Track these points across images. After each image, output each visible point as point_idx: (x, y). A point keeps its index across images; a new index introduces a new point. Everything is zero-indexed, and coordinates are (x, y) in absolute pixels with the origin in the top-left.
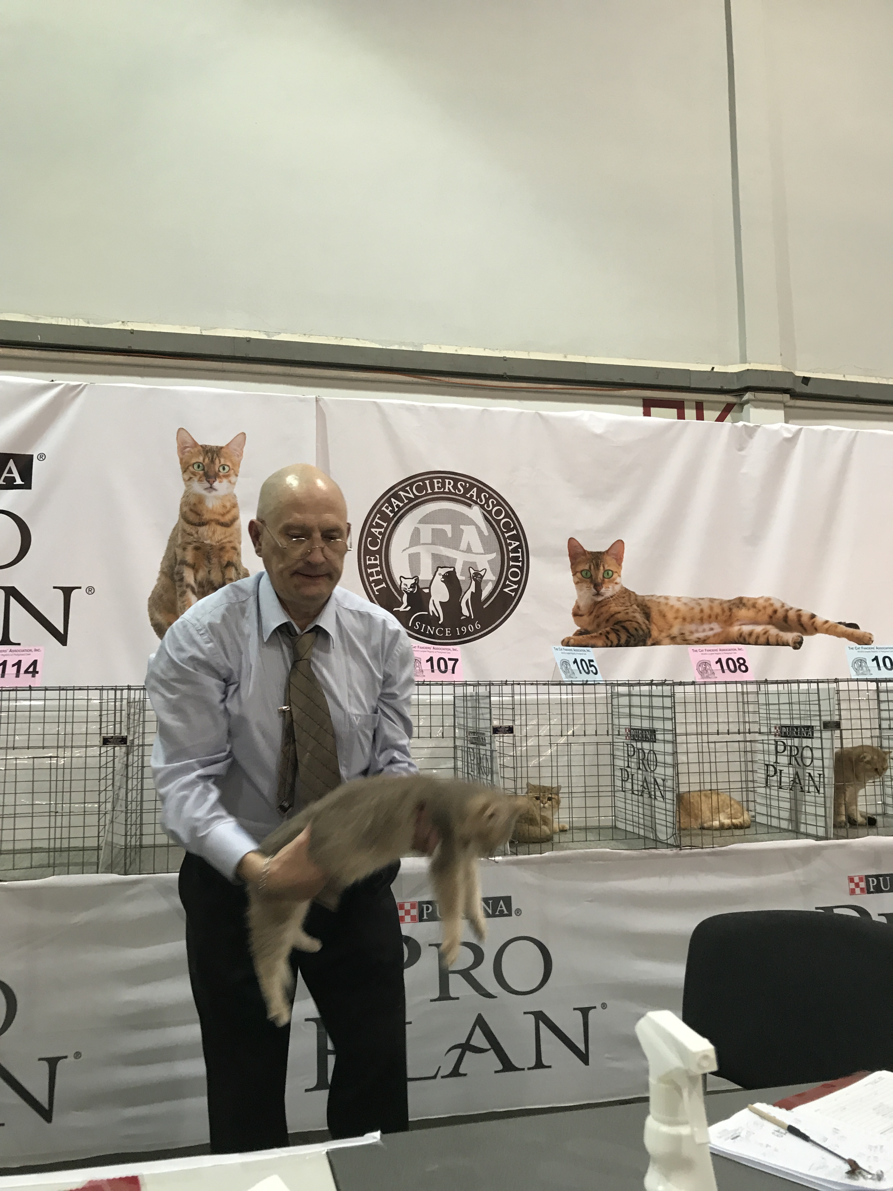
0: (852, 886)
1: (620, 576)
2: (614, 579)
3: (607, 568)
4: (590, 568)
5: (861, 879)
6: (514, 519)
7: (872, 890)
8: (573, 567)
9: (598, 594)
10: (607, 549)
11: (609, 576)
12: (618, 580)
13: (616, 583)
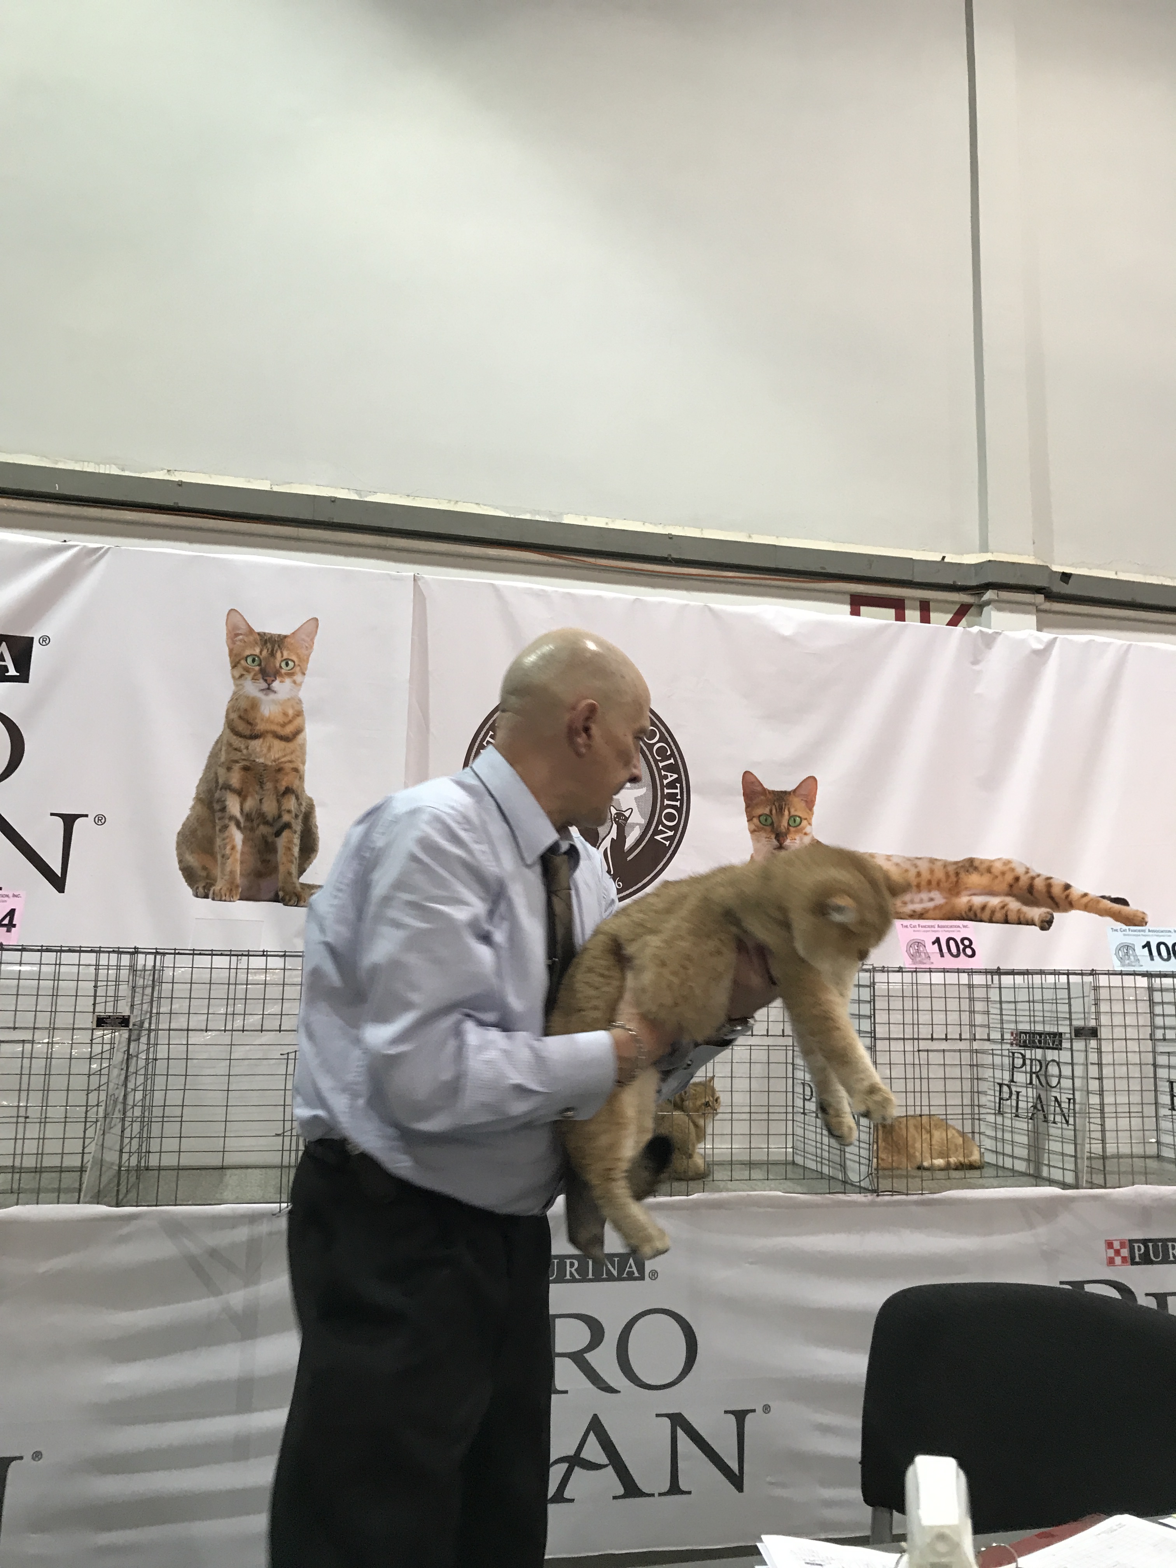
0: (1111, 1253)
1: (810, 824)
2: (804, 828)
3: (793, 813)
4: (771, 811)
5: (1122, 1244)
6: (672, 744)
7: (1137, 1259)
8: (748, 809)
9: (781, 847)
10: (794, 787)
11: (796, 824)
12: (808, 829)
13: (806, 834)
